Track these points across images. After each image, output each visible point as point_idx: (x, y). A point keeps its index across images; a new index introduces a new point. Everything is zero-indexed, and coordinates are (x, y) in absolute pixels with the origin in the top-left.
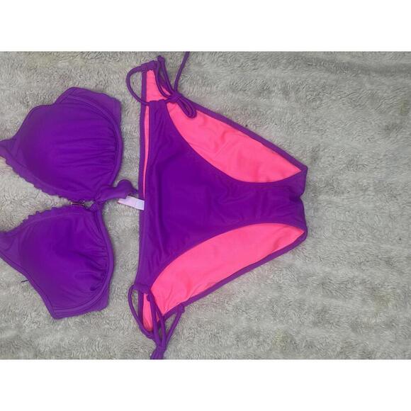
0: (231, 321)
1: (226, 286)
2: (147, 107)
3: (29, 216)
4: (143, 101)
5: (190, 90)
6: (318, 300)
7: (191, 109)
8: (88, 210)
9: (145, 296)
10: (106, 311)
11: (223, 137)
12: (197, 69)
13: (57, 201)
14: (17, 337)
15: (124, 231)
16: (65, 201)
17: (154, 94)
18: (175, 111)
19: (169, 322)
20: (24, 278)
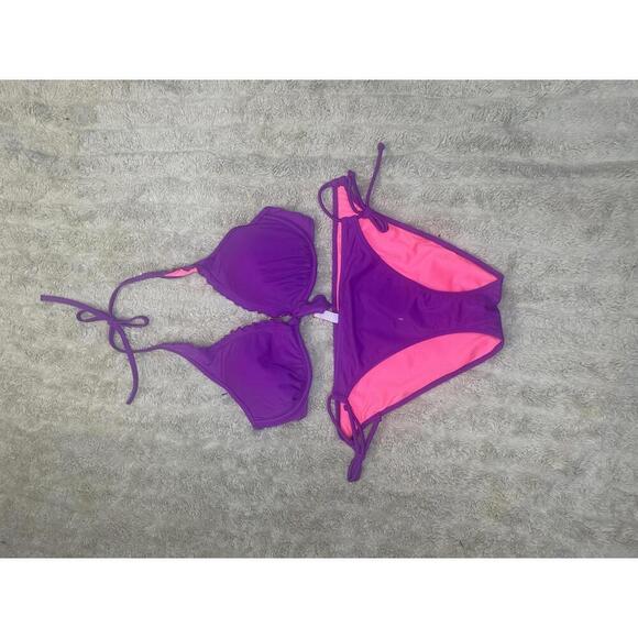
0: (430, 431)
1: (423, 396)
2: (340, 224)
3: (232, 332)
4: (334, 217)
5: (381, 203)
6: (519, 409)
7: (383, 223)
8: (287, 324)
9: (342, 405)
10: (304, 422)
11: (415, 249)
12: (388, 181)
13: (255, 317)
14: (220, 448)
15: (319, 343)
16: (263, 316)
17: (346, 210)
18: (367, 225)
19: (367, 431)
20: (224, 391)
